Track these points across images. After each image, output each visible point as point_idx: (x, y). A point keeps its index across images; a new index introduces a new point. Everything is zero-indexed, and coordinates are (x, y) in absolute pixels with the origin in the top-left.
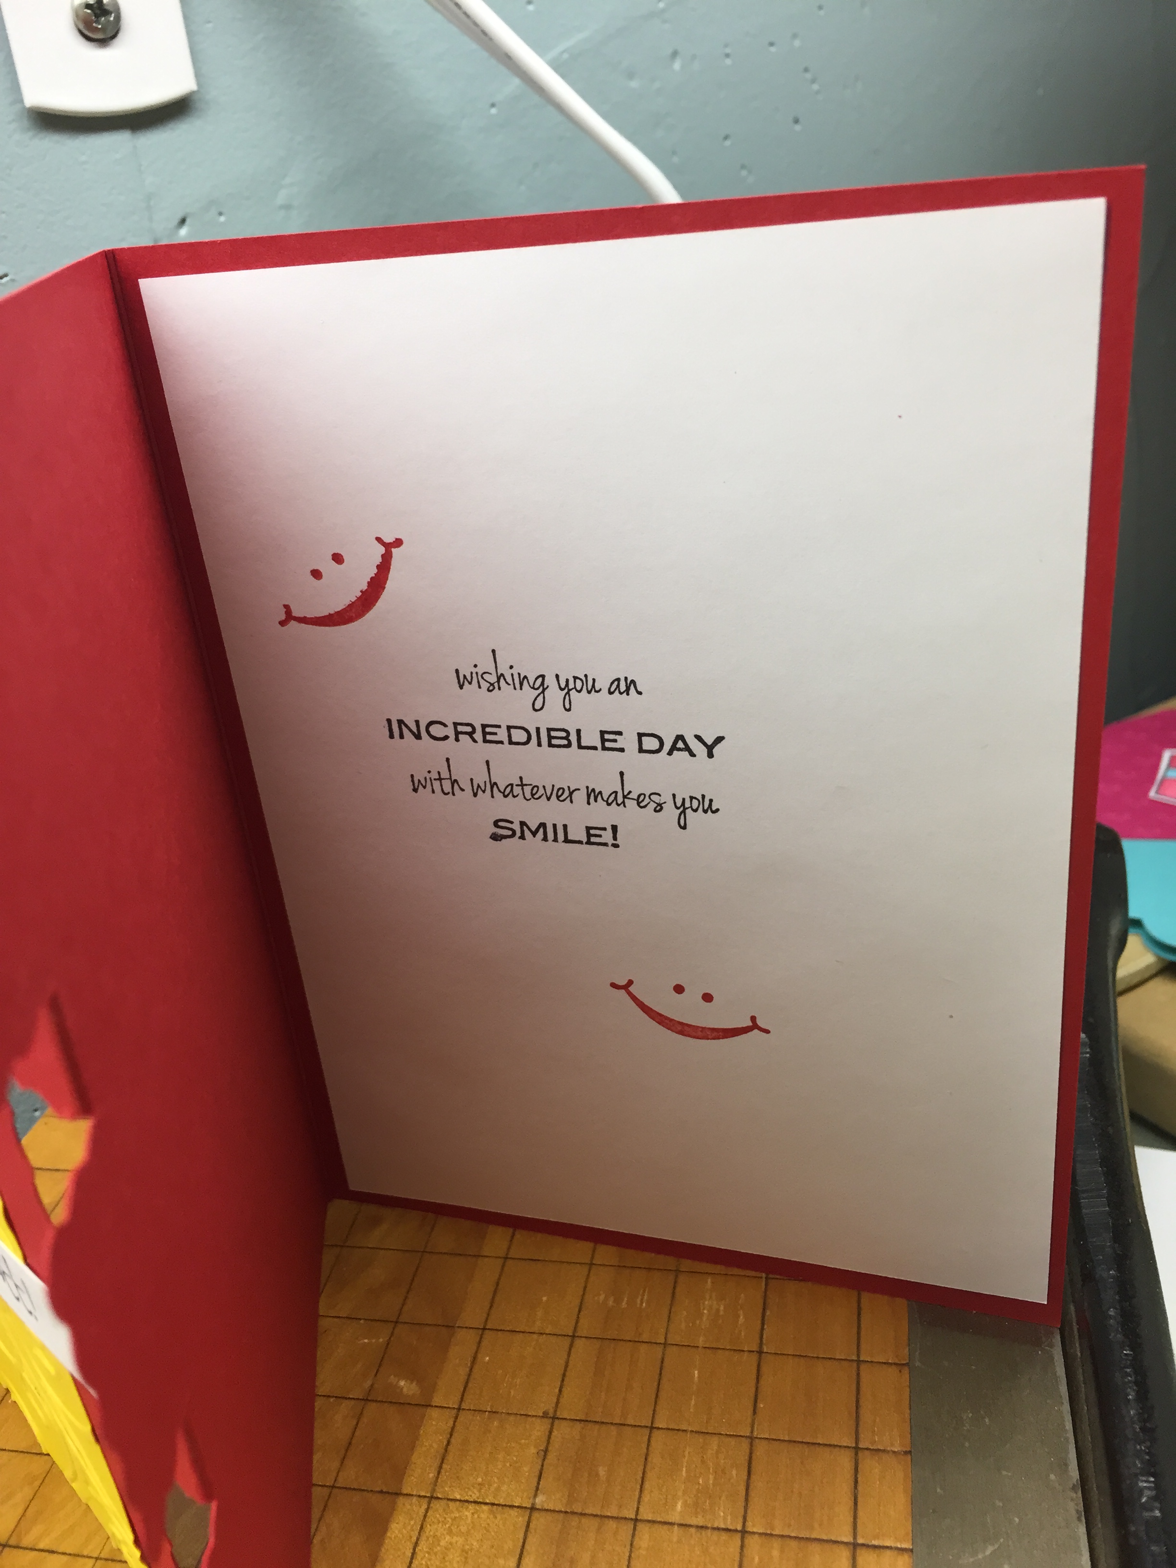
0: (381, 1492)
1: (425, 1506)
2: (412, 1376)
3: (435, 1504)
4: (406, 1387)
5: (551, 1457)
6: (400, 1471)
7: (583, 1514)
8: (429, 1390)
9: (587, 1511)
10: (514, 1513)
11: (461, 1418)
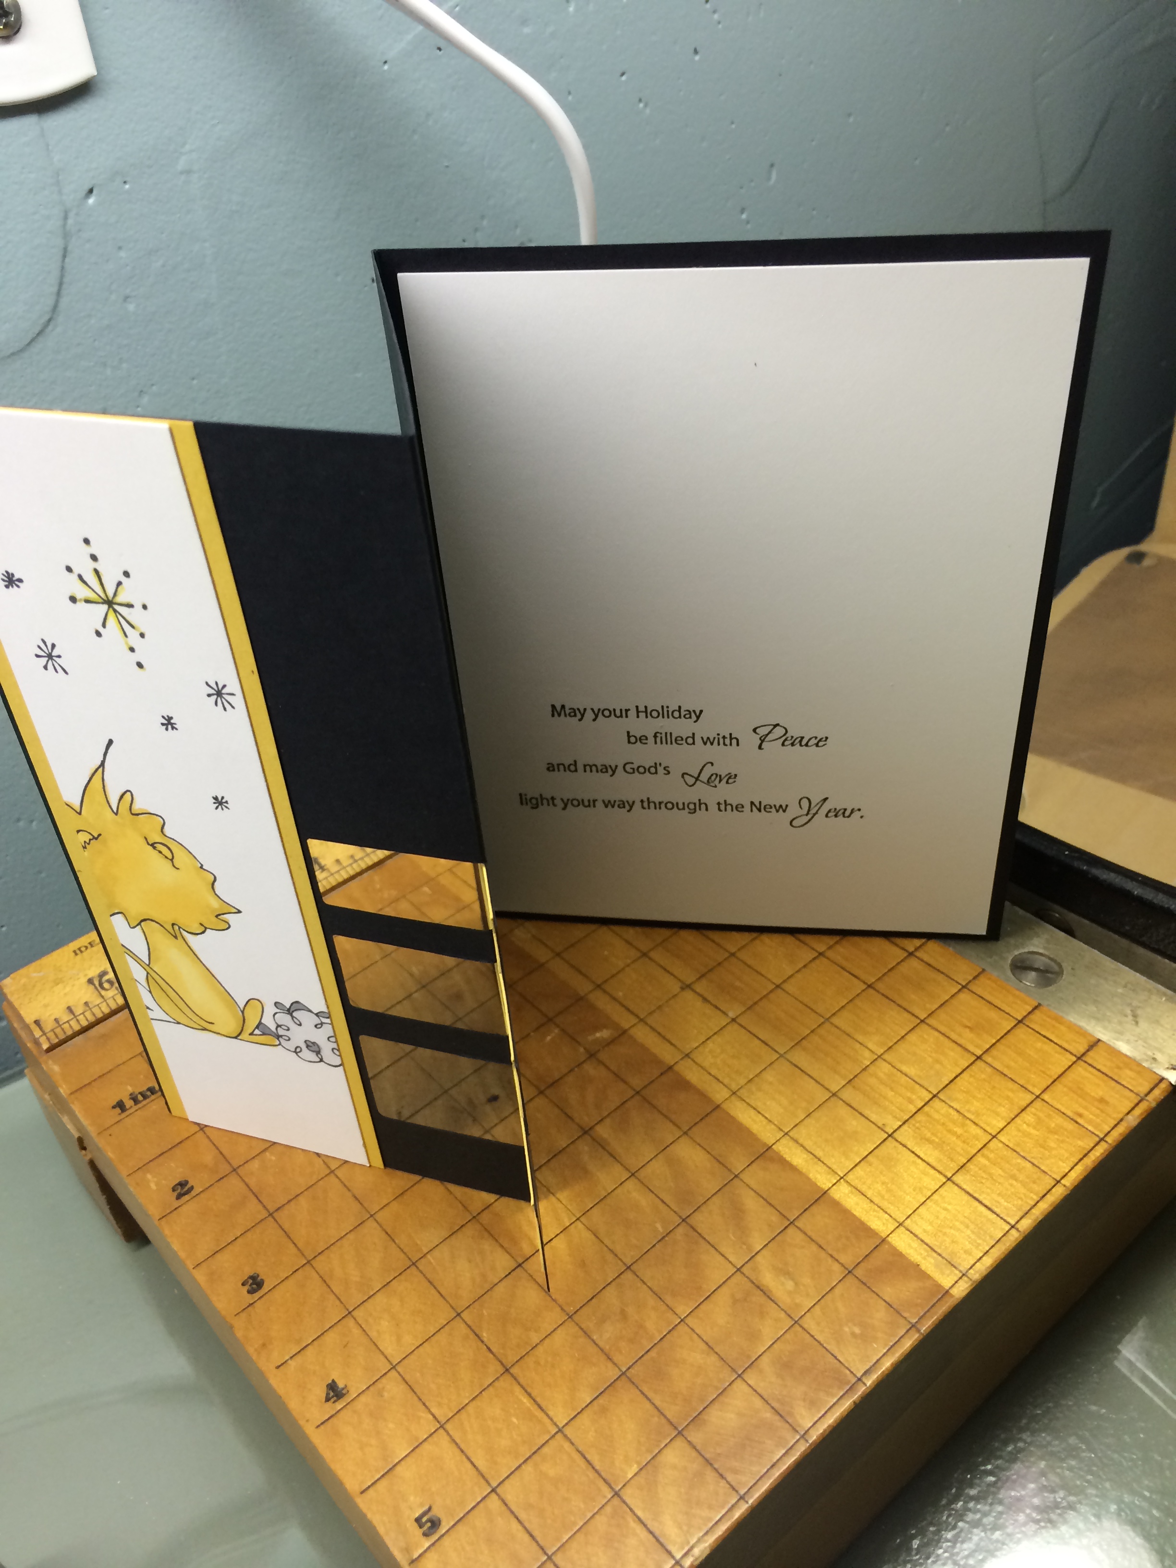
0: (662, 1074)
1: (689, 1060)
2: (597, 1028)
3: (692, 1056)
4: (604, 1034)
5: (710, 998)
6: (656, 1061)
7: (756, 1003)
8: (615, 1026)
9: (756, 1000)
10: (729, 1027)
11: (649, 1021)
